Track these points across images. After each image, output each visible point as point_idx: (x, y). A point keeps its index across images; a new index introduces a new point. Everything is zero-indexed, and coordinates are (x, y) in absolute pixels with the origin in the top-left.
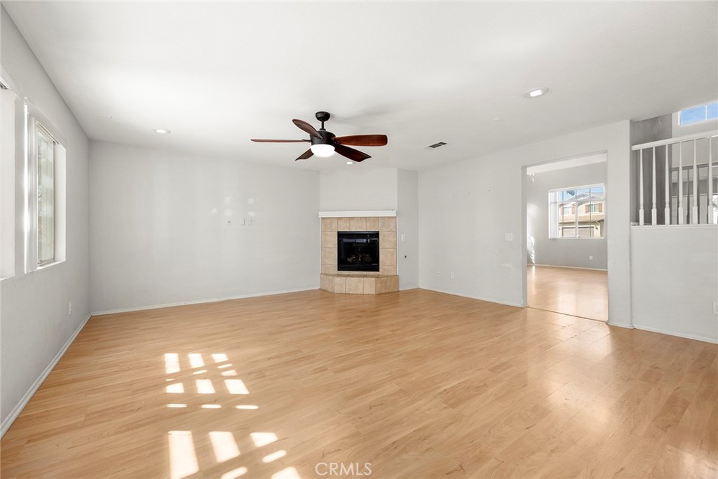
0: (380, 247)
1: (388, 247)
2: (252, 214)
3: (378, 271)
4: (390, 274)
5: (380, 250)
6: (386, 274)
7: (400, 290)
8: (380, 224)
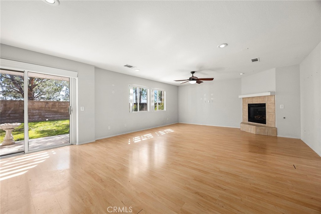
0: (266, 111)
1: (270, 112)
2: (212, 99)
3: (266, 124)
4: (272, 126)
5: (266, 113)
6: (269, 126)
7: (278, 136)
8: (266, 99)
